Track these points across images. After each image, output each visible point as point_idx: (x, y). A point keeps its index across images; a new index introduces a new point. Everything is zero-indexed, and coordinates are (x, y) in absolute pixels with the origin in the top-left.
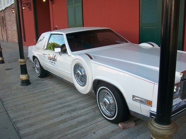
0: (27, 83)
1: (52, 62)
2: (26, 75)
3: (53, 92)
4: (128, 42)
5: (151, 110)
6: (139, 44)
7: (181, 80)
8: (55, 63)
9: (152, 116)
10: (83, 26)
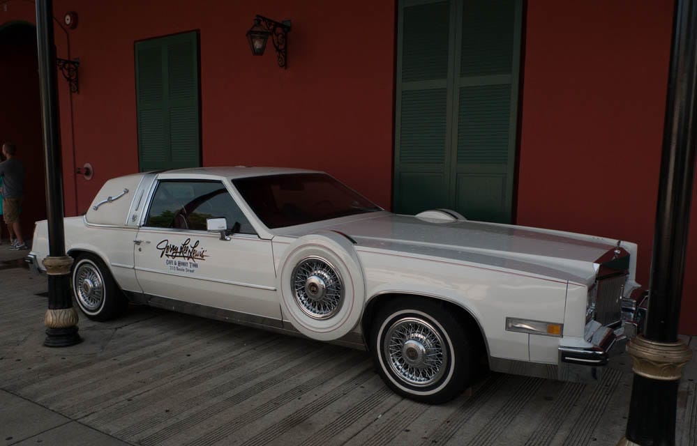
0: (66, 336)
1: (184, 264)
2: (71, 309)
3: (189, 355)
4: (381, 210)
5: (561, 345)
6: (415, 215)
7: (597, 279)
8: (196, 266)
9: (567, 358)
10: (201, 165)
